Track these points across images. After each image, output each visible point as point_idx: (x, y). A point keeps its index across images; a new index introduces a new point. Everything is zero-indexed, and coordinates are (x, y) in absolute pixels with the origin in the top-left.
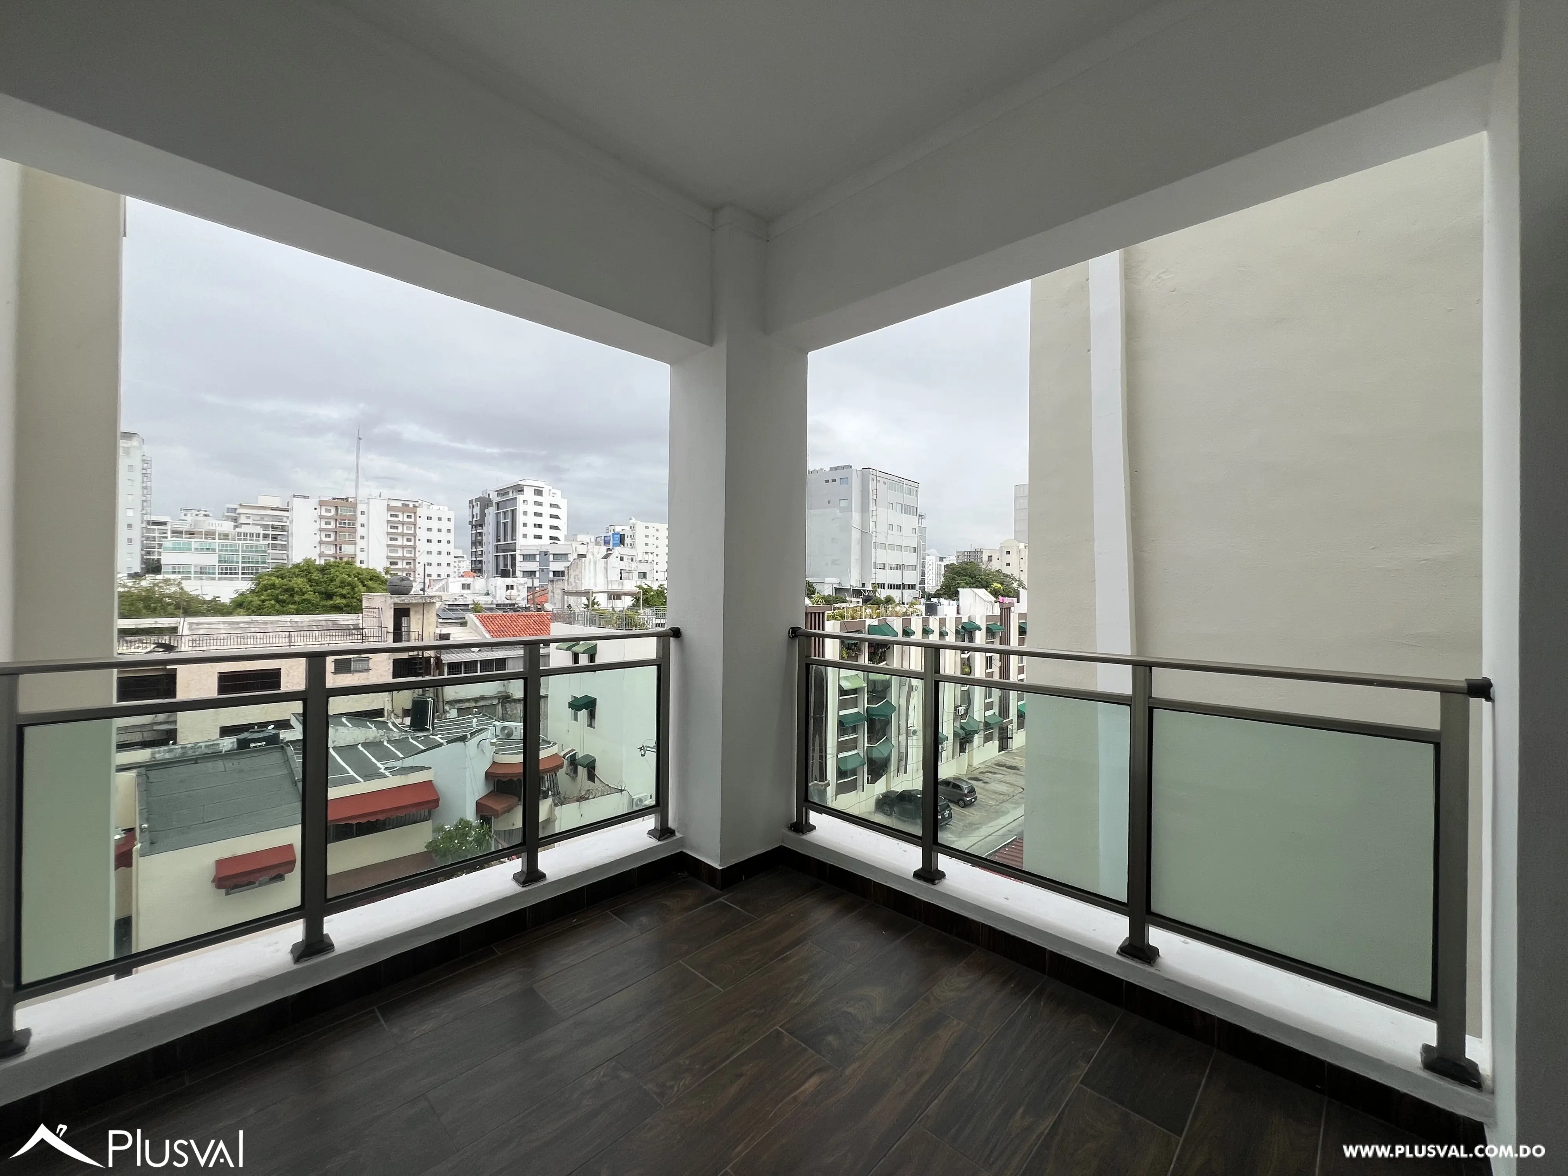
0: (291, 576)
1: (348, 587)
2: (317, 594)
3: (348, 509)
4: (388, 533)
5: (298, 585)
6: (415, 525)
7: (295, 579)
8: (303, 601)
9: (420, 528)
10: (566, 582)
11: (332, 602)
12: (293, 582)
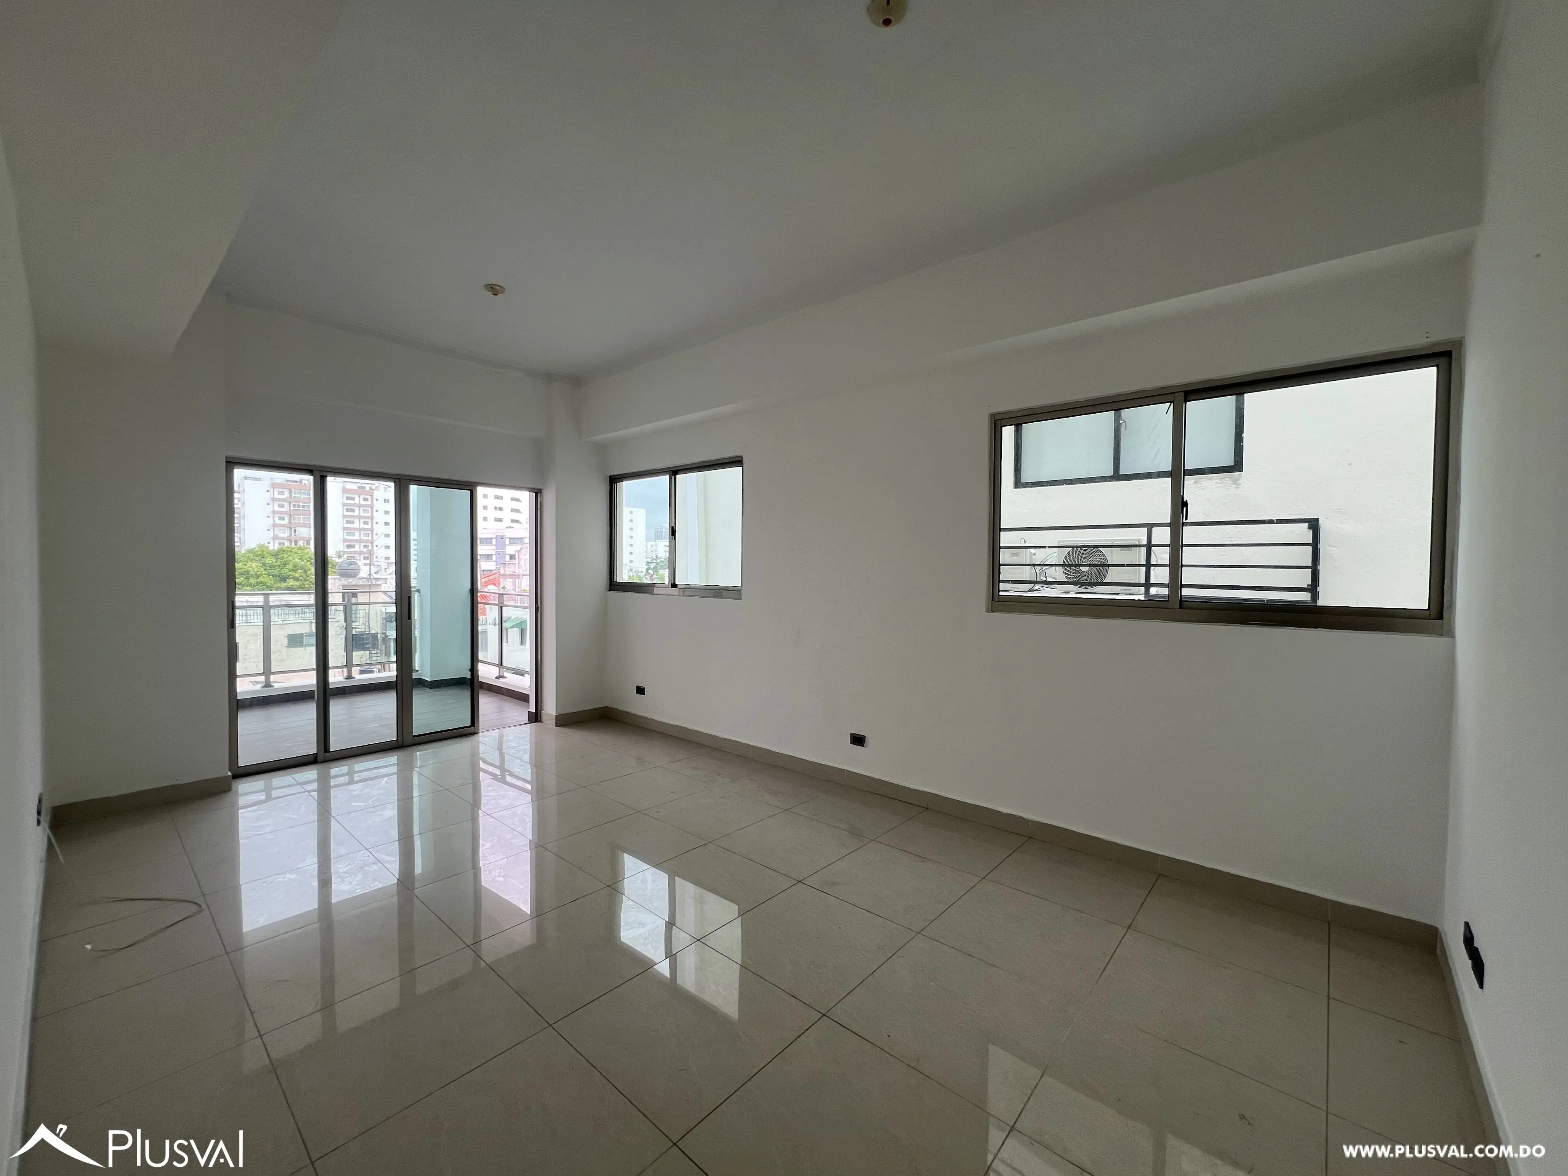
0: (245, 560)
1: (300, 571)
2: (271, 577)
3: (302, 491)
4: (344, 516)
5: (253, 569)
6: (372, 508)
7: (250, 563)
8: (258, 584)
9: (377, 511)
10: (517, 566)
11: (285, 584)
12: (248, 565)
